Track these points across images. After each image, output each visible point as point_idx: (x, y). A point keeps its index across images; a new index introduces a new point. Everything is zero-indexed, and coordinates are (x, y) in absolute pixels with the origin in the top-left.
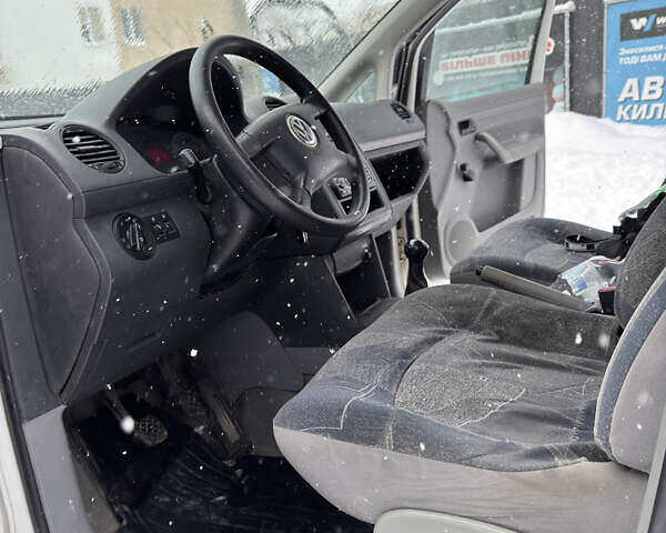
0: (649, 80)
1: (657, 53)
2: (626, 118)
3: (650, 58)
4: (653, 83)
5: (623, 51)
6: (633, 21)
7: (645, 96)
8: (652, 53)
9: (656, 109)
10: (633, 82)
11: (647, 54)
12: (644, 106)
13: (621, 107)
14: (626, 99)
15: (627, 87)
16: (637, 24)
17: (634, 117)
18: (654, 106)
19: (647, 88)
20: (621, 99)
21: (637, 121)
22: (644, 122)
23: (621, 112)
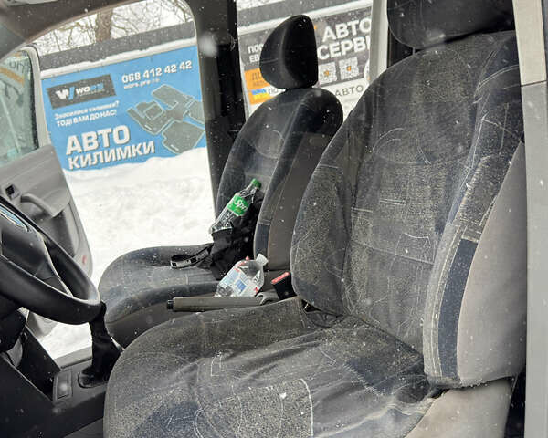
0: (85, 136)
1: (85, 114)
2: (77, 166)
3: (80, 119)
4: (89, 138)
5: (58, 116)
6: (58, 93)
7: (87, 148)
8: (81, 115)
9: (98, 156)
10: (73, 138)
11: (77, 116)
12: (88, 156)
13: (70, 159)
14: (72, 152)
15: (70, 143)
16: (63, 95)
17: (83, 164)
18: (95, 154)
19: (85, 142)
20: (68, 152)
21: (87, 167)
22: (93, 167)
23: (71, 163)
